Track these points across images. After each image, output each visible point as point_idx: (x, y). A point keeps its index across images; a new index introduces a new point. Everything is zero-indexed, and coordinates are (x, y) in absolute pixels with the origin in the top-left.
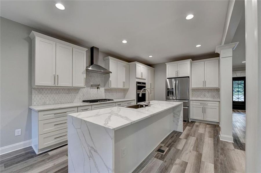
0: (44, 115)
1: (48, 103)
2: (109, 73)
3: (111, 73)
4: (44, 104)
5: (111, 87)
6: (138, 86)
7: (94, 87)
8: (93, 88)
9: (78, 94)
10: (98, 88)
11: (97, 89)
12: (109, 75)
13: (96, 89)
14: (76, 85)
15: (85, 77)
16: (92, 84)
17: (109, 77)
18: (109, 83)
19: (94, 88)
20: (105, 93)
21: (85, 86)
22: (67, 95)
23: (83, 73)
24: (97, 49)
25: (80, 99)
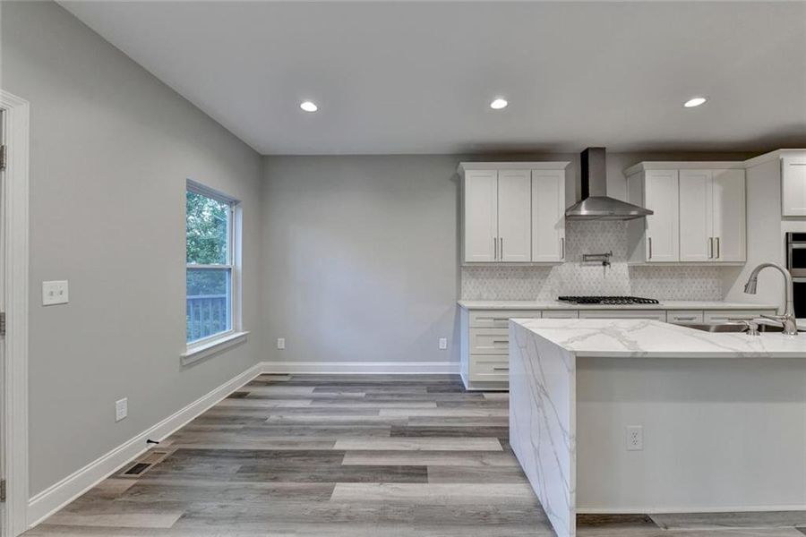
0: (477, 318)
1: (485, 296)
2: (645, 216)
3: (651, 213)
4: (480, 298)
5: (651, 260)
6: (794, 250)
7: (592, 261)
8: (589, 263)
9: (547, 281)
10: (605, 264)
11: (602, 267)
12: (645, 221)
13: (599, 265)
14: (540, 257)
15: (564, 236)
16: (586, 252)
17: (645, 227)
18: (644, 244)
19: (594, 263)
20: (631, 278)
21: (563, 260)
22: (522, 281)
23: (556, 227)
24: (601, 151)
25: (552, 291)
